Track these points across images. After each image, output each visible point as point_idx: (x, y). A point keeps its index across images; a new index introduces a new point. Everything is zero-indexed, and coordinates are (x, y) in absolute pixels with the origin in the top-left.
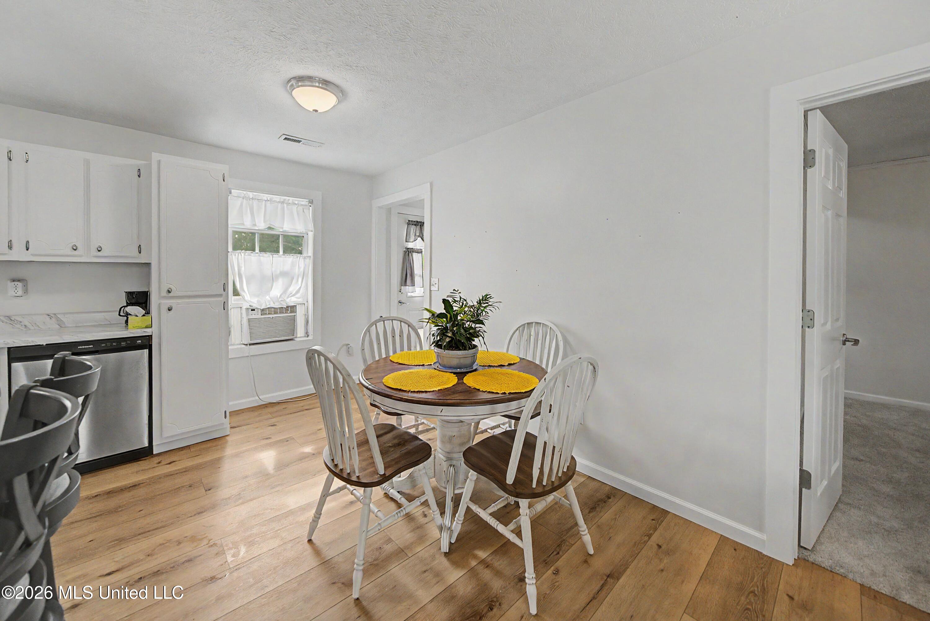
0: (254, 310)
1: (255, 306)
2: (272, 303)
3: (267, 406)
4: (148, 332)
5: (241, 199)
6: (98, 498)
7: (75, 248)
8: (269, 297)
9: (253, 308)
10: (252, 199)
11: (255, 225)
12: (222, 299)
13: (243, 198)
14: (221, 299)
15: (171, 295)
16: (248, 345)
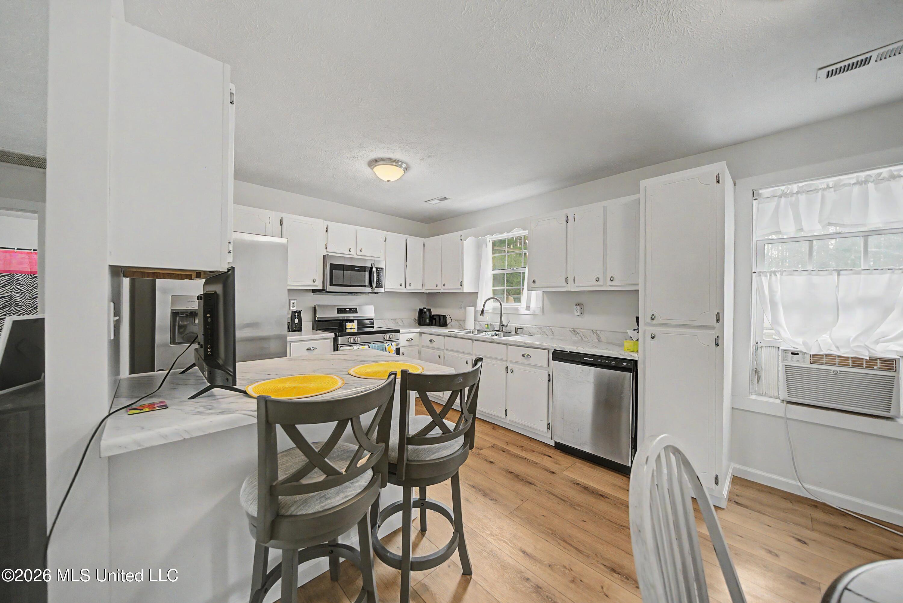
0: (797, 354)
1: (800, 348)
2: (833, 348)
3: (818, 505)
4: (634, 356)
5: (776, 198)
6: (578, 488)
7: (597, 280)
8: (830, 337)
9: (795, 351)
10: (798, 193)
11: (801, 230)
12: (714, 334)
13: (780, 197)
14: (713, 332)
15: (654, 322)
16: (785, 402)
